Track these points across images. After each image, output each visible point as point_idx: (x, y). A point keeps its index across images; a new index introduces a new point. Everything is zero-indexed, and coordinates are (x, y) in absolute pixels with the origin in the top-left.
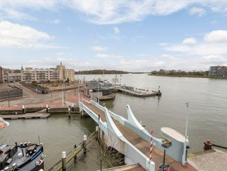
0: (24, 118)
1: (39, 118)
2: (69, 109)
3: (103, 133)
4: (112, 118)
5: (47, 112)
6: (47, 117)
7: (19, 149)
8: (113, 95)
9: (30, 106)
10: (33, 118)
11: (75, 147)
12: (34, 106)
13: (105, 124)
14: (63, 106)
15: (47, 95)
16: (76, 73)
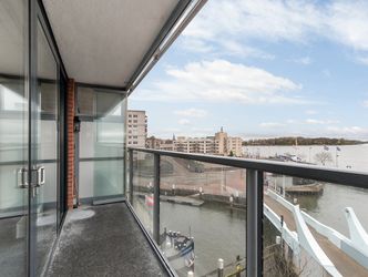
0: (172, 202)
1: (190, 204)
2: (231, 199)
3: (291, 251)
4: (310, 228)
5: (200, 198)
6: (201, 206)
7: (168, 238)
8: (318, 185)
9: (181, 187)
10: (184, 203)
11: (238, 258)
12: (186, 188)
13: (294, 235)
14: (222, 193)
15: (201, 175)
16: (245, 144)
